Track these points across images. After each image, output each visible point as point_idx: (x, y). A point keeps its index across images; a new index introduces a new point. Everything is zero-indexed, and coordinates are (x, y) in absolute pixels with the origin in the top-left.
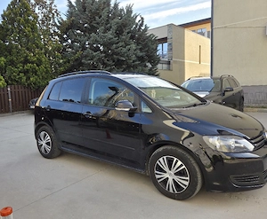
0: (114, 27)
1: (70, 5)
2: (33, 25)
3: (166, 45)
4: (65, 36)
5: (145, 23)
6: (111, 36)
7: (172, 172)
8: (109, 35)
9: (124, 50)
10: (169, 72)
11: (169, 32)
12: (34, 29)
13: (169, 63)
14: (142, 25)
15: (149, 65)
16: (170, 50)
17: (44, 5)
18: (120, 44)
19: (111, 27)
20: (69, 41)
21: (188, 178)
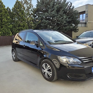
0: (56, 9)
1: (38, 2)
2: (22, 12)
3: (84, 15)
4: (35, 15)
5: (72, 5)
6: (54, 13)
7: (47, 70)
8: (53, 13)
9: (60, 19)
10: (85, 28)
11: (86, 8)
12: (23, 13)
13: (86, 23)
14: (71, 6)
15: (74, 25)
16: (87, 17)
17: (27, 3)
18: (59, 16)
19: (54, 9)
20: (37, 16)
21: (51, 73)
